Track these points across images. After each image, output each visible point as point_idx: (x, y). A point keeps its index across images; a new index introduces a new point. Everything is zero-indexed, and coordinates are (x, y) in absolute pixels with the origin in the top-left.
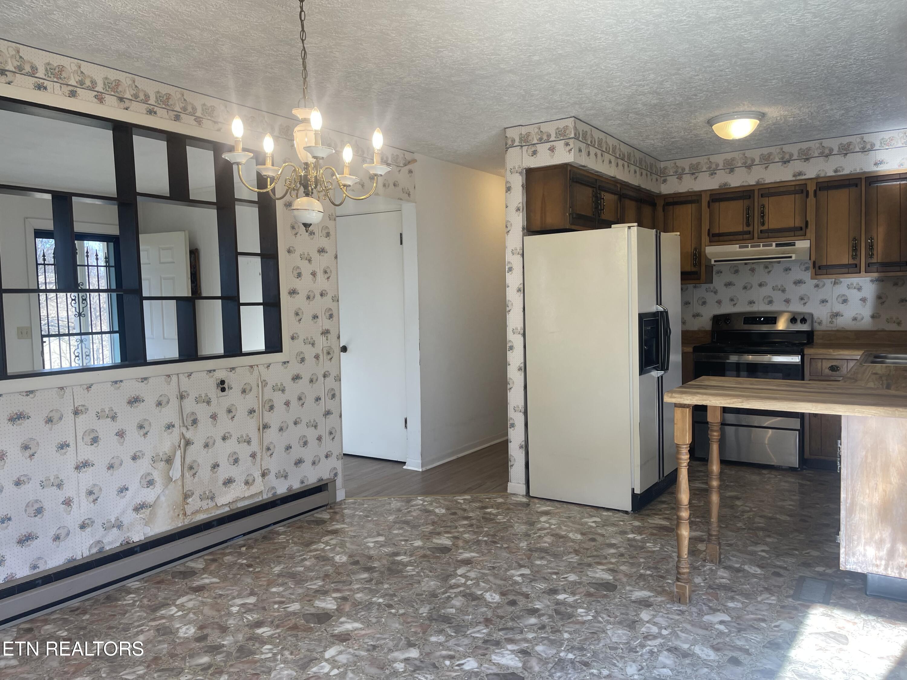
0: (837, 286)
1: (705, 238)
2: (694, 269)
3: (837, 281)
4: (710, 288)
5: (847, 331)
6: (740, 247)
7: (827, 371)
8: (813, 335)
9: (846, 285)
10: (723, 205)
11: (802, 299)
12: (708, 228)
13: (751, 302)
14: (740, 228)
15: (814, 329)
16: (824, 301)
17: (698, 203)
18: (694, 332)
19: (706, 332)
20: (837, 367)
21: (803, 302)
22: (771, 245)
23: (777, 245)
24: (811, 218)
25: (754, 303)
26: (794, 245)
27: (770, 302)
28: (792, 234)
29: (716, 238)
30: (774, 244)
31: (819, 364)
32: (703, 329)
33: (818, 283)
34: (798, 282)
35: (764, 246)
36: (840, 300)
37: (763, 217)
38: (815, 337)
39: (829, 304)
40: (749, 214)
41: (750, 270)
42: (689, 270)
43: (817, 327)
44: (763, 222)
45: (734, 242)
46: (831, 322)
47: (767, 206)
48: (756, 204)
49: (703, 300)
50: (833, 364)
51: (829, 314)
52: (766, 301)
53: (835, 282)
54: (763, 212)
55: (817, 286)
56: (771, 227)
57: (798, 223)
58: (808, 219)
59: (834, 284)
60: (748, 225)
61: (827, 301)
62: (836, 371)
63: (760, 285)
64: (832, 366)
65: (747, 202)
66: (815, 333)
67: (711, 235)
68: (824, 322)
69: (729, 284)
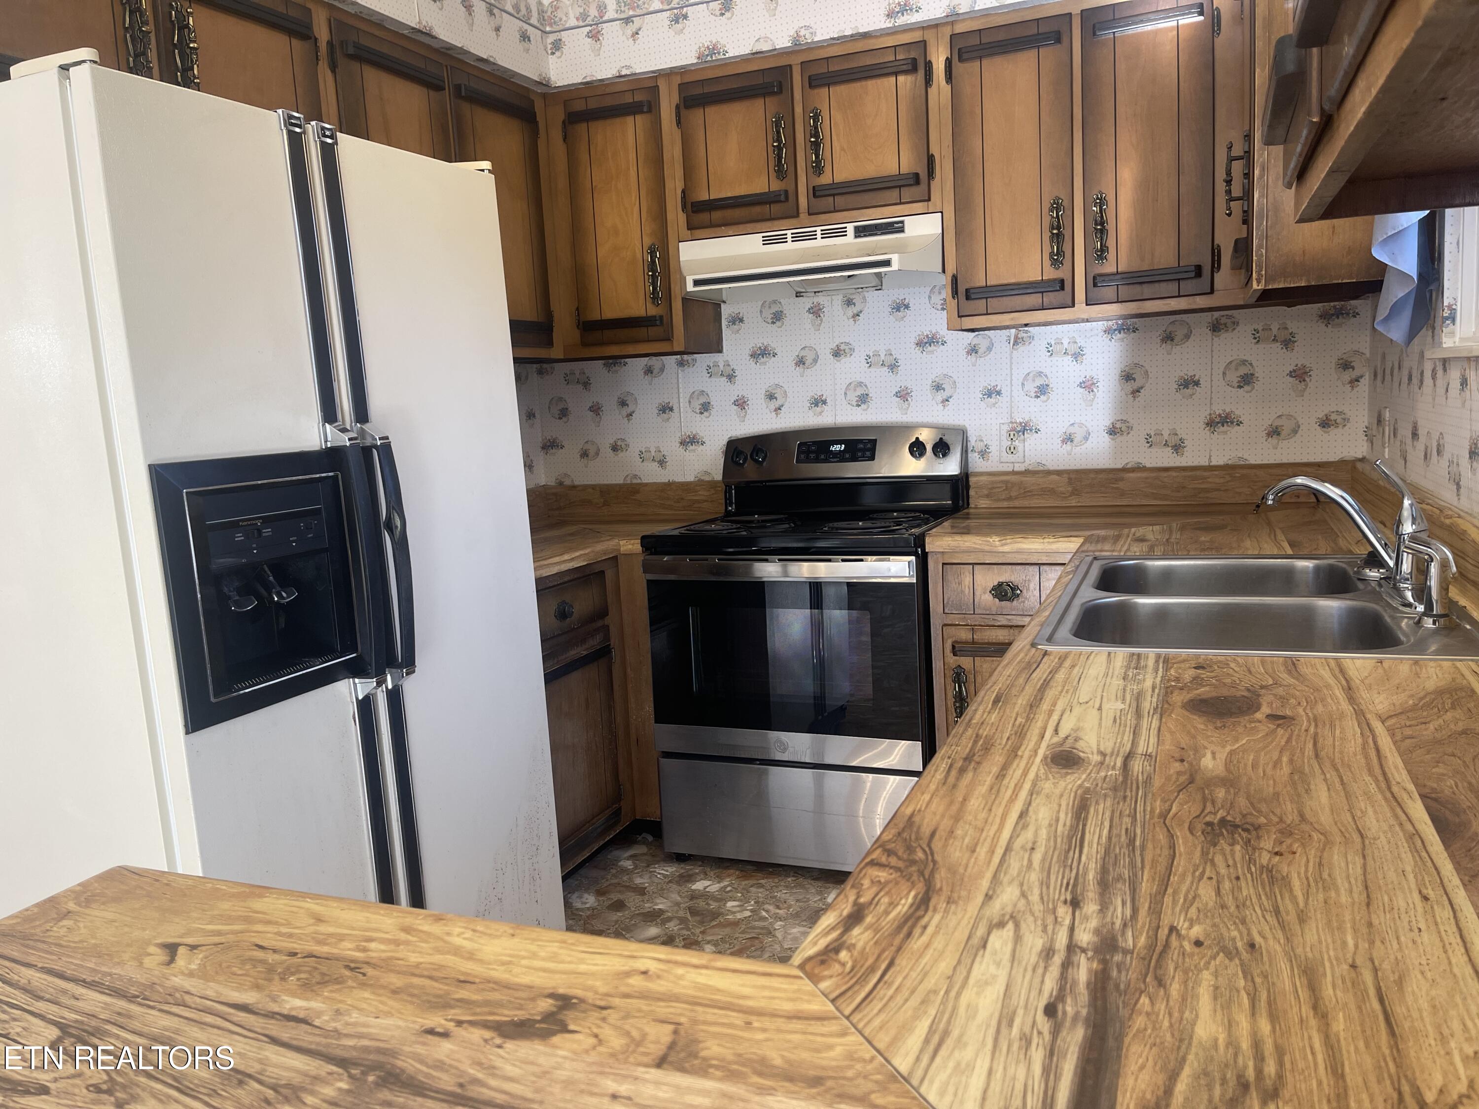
0: (1021, 348)
1: (676, 217)
2: (653, 311)
3: (1021, 335)
4: (716, 365)
5: (1049, 473)
6: (767, 242)
7: (987, 599)
8: (967, 487)
9: (1044, 344)
10: (713, 113)
11: (938, 387)
12: (680, 185)
13: (818, 402)
14: (760, 185)
15: (970, 470)
16: (991, 393)
17: (650, 111)
18: (686, 487)
19: (712, 484)
20: (1014, 588)
21: (940, 396)
22: (843, 233)
23: (861, 232)
24: (941, 147)
25: (824, 402)
26: (901, 230)
27: (863, 399)
28: (894, 195)
29: (704, 217)
30: (850, 228)
31: (968, 580)
32: (707, 478)
33: (975, 341)
34: (928, 342)
35: (826, 235)
36: (1031, 387)
37: (816, 146)
38: (972, 493)
39: (1003, 400)
40: (779, 140)
41: (809, 311)
42: (642, 313)
43: (977, 464)
44: (818, 161)
45: (750, 227)
46: (1011, 450)
47: (825, 114)
48: (799, 110)
49: (703, 400)
50: (1002, 579)
51: (1006, 428)
52: (853, 396)
53: (1016, 338)
54: (815, 133)
55: (973, 350)
56: (840, 177)
57: (908, 163)
58: (934, 150)
59: (1016, 343)
60: (781, 173)
61: (999, 393)
62: (1010, 600)
63: (837, 353)
64: (1000, 585)
65: (772, 103)
66: (972, 480)
67: (689, 206)
68: (994, 449)
69: (761, 354)
